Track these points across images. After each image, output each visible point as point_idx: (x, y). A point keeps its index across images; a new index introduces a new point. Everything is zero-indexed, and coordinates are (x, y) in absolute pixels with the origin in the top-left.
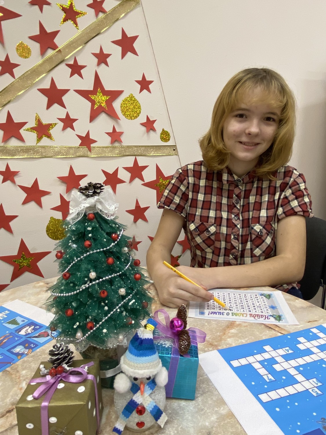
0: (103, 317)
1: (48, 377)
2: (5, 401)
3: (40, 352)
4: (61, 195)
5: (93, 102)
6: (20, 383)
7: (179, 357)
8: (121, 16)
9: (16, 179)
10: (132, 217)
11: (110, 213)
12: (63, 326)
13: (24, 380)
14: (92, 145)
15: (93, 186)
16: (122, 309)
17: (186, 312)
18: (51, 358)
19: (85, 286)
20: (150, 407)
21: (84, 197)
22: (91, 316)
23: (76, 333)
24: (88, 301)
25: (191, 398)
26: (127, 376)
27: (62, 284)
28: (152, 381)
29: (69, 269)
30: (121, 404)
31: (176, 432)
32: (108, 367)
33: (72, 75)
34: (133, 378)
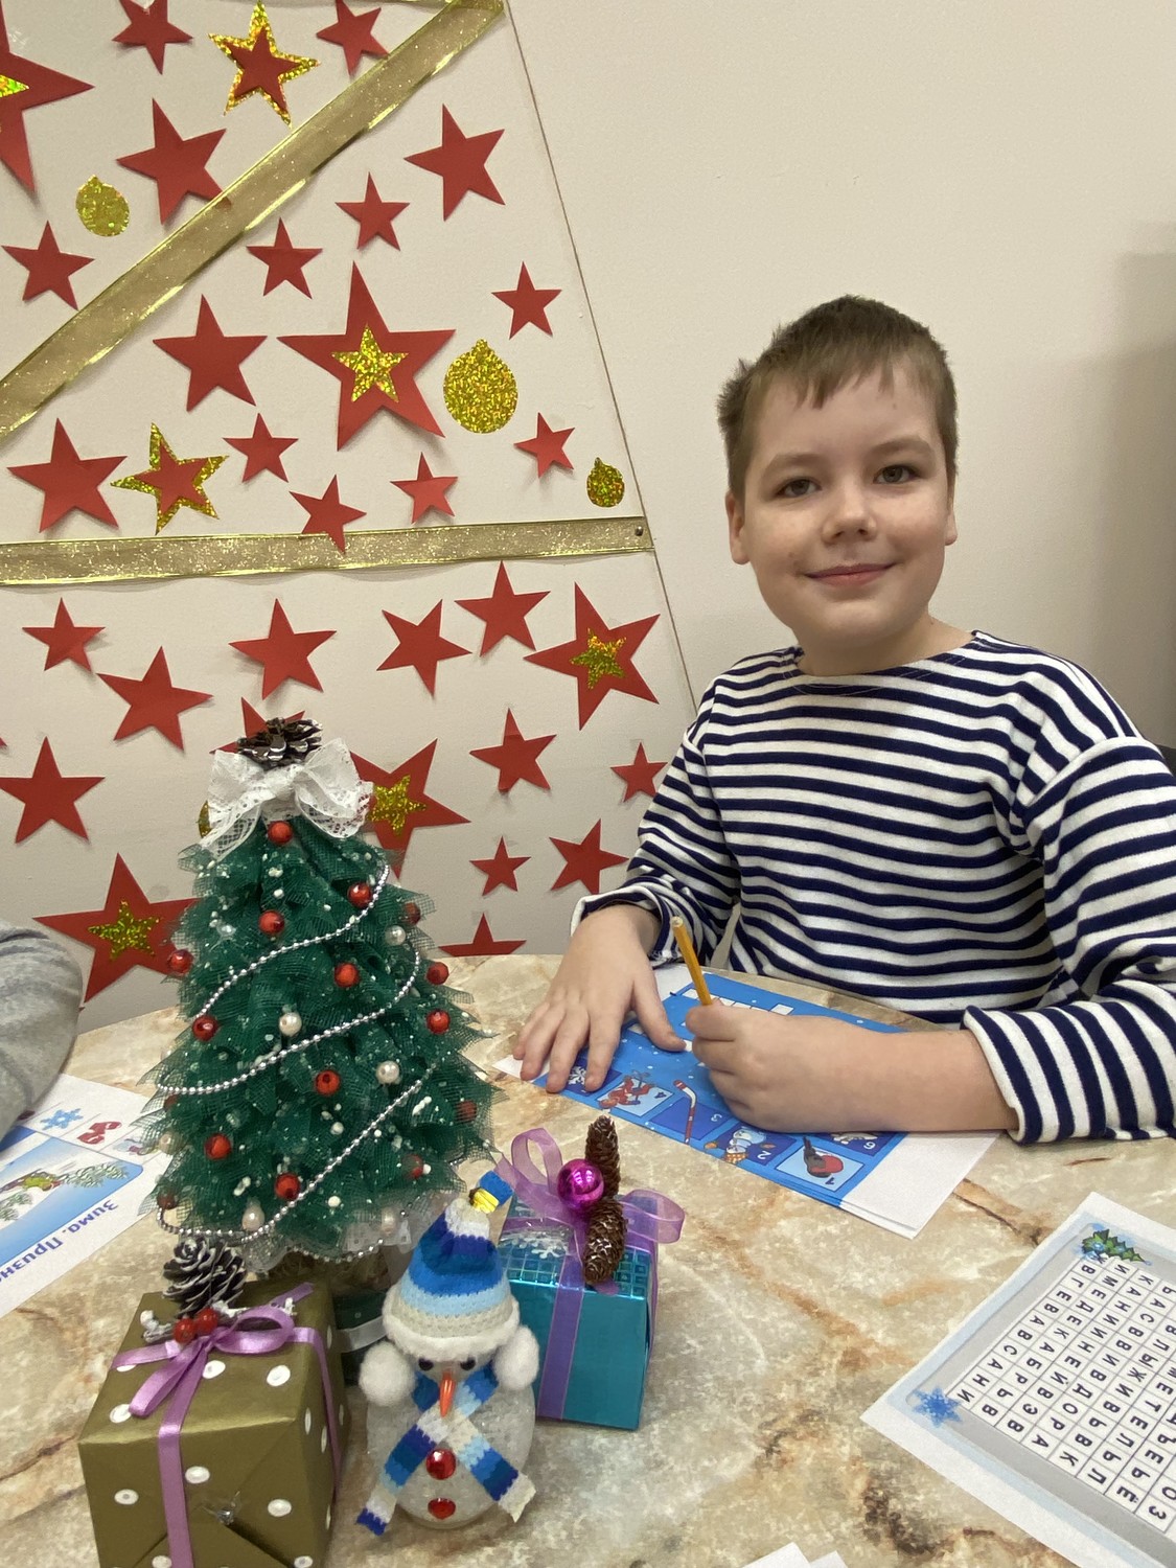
0: (328, 1158)
1: (173, 1347)
2: (37, 1417)
3: (154, 1258)
4: (244, 703)
5: (347, 378)
6: (86, 1357)
7: (584, 1290)
8: (440, 65)
9: (93, 654)
10: (494, 774)
11: (344, 816)
12: (198, 1189)
13: (101, 1350)
14: (348, 528)
15: (282, 731)
16: (392, 1129)
17: (616, 1141)
18: (173, 1287)
19: (267, 1061)
20: (473, 1455)
21: (254, 769)
22: (291, 1155)
23: (243, 1213)
24: (279, 1107)
25: (627, 1421)
26: (401, 1351)
27: (192, 1053)
28: (483, 1374)
29: (212, 1007)
30: (383, 1440)
31: (564, 1534)
32: (358, 1315)
33: (271, 285)
34: (417, 1360)
